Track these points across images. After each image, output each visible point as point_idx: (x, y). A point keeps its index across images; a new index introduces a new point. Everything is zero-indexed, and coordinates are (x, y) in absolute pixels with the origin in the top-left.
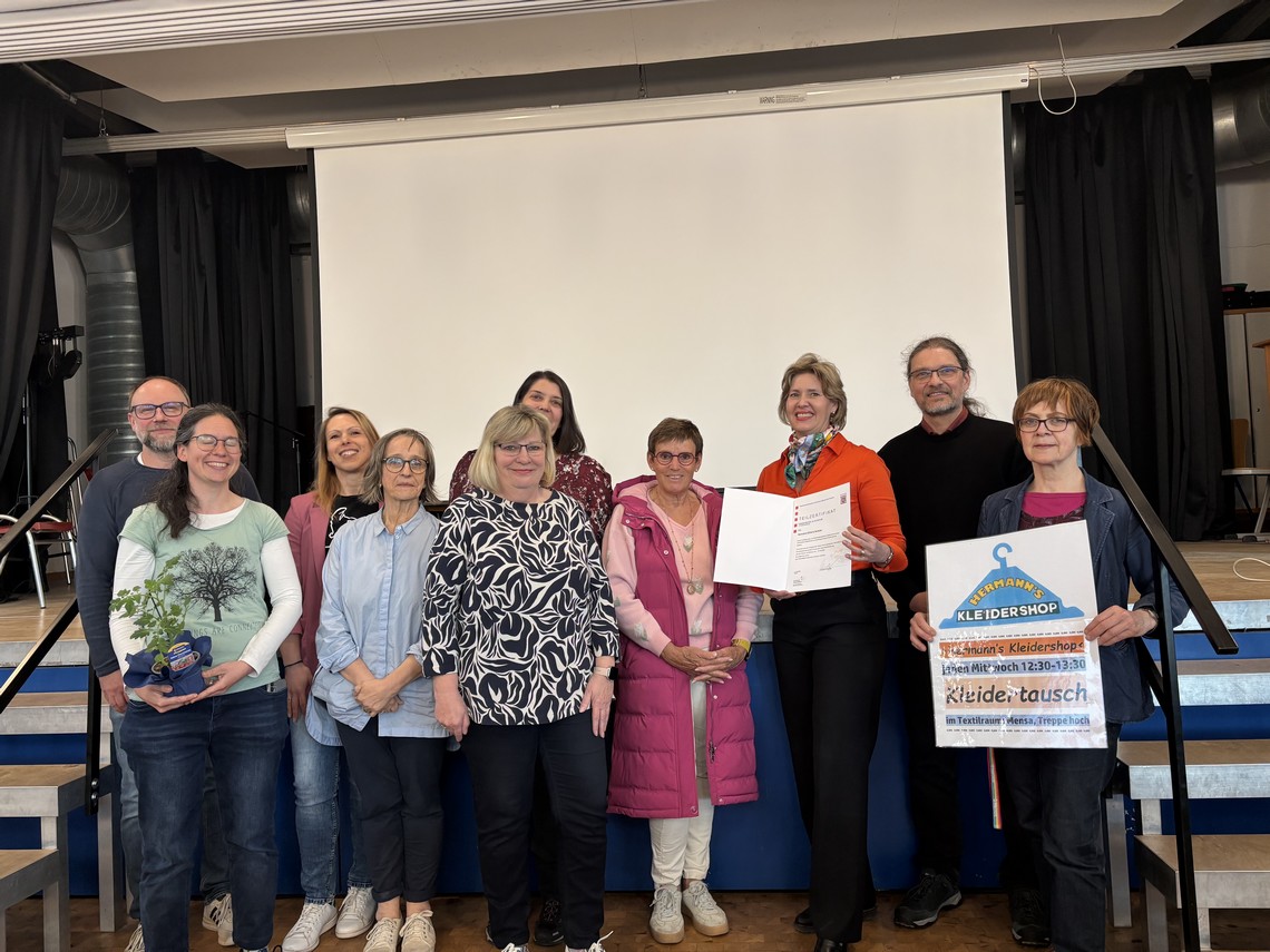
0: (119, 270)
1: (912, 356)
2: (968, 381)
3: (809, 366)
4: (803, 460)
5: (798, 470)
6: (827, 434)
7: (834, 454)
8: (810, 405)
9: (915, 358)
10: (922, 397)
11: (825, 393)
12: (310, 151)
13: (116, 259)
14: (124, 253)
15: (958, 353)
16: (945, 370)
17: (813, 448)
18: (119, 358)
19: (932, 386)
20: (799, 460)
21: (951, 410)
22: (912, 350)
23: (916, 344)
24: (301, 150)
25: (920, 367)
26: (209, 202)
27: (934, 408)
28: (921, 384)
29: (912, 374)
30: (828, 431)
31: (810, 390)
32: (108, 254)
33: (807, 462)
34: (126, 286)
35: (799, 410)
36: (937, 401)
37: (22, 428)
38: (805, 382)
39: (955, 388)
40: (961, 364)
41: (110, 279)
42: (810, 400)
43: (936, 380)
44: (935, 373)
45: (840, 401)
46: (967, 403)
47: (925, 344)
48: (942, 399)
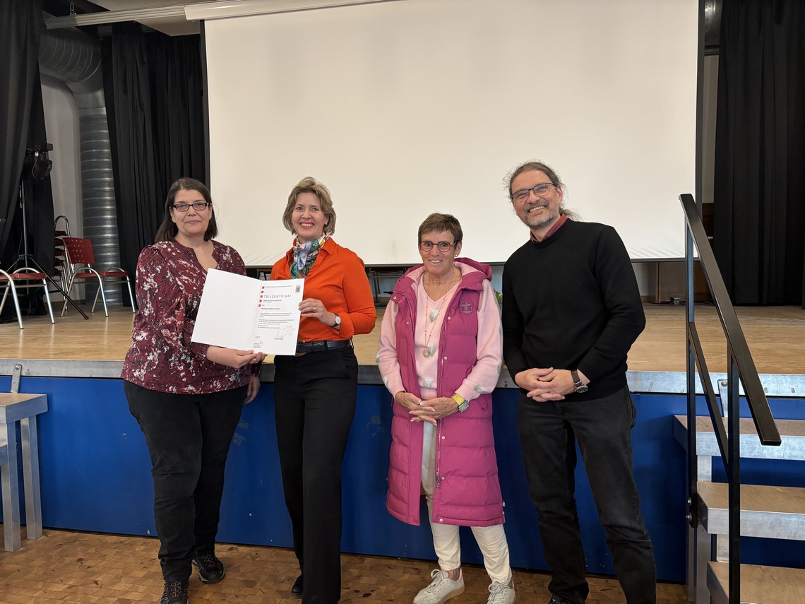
0: (98, 107)
1: (512, 181)
2: (560, 194)
3: (308, 187)
4: (304, 261)
5: (300, 268)
6: (321, 241)
7: (328, 254)
8: (312, 217)
9: (514, 182)
10: (524, 214)
11: (323, 209)
12: (202, 21)
13: (96, 99)
14: (100, 94)
15: (548, 172)
16: (540, 188)
17: (311, 252)
18: (99, 165)
19: (531, 203)
20: (301, 261)
21: (550, 220)
22: (511, 176)
23: (513, 171)
24: (196, 21)
25: (518, 189)
26: (145, 59)
27: (535, 221)
28: (521, 202)
29: (513, 196)
30: (322, 238)
31: (312, 206)
32: (90, 95)
33: (307, 261)
34: (102, 117)
35: (302, 221)
36: (536, 215)
37: (18, 211)
38: (308, 199)
39: (551, 200)
40: (553, 181)
41: (92, 113)
42: (311, 213)
43: (533, 197)
44: (532, 192)
45: (330, 216)
46: (562, 213)
47: (521, 170)
48: (541, 213)
